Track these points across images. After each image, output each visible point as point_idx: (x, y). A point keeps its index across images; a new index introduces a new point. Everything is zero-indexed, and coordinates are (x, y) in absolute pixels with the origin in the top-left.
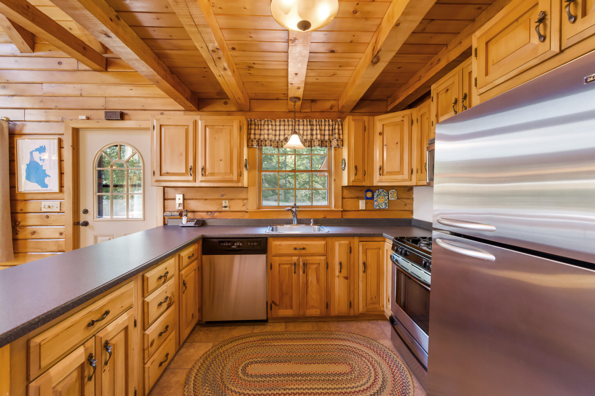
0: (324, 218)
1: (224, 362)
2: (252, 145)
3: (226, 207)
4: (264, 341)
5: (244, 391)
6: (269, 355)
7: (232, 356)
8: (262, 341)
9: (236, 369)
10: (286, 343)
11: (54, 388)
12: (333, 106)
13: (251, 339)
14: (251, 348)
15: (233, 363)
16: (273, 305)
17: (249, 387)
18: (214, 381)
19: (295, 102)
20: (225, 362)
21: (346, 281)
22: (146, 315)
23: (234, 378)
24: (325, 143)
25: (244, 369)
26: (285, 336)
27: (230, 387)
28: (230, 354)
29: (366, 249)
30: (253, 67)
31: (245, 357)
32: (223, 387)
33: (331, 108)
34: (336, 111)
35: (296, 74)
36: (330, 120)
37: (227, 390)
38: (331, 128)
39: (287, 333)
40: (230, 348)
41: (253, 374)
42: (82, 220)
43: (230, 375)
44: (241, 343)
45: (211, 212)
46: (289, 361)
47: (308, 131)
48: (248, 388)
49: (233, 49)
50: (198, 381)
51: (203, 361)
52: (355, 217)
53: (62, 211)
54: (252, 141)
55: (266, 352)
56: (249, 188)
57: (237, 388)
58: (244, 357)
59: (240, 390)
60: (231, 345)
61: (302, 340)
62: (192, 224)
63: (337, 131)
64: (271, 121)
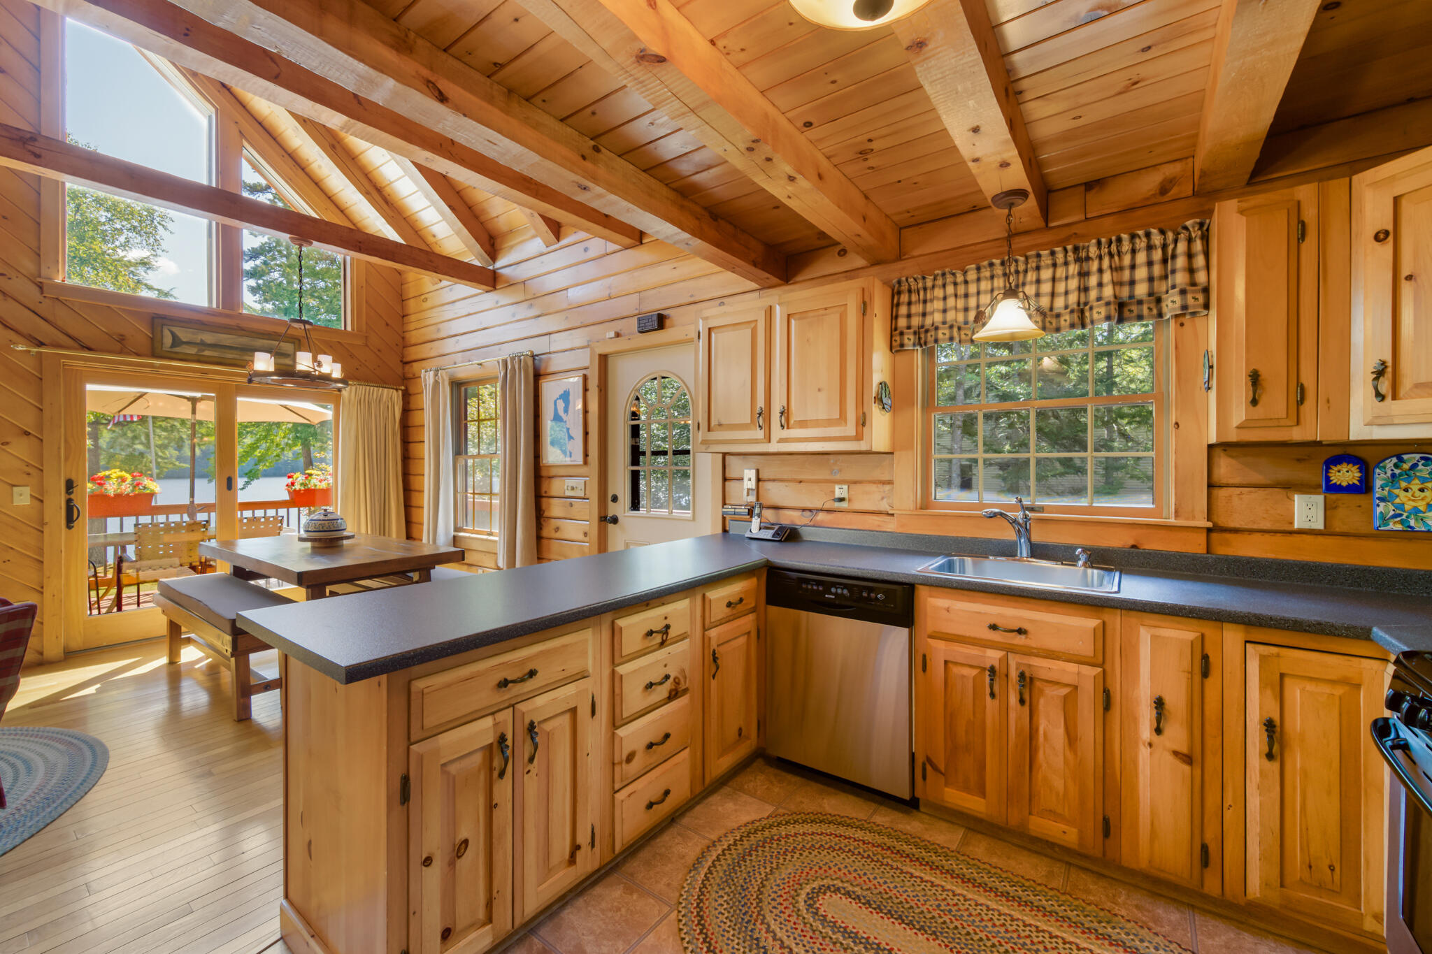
0: (1134, 546)
1: (779, 859)
2: (902, 345)
3: (841, 500)
4: (889, 852)
5: (794, 945)
6: (886, 893)
7: (801, 854)
8: (883, 849)
9: (796, 886)
10: (943, 883)
11: (444, 765)
12: (1171, 182)
13: (859, 834)
14: (849, 855)
15: (797, 870)
16: (929, 767)
17: (809, 942)
18: (744, 890)
19: (1011, 205)
20: (781, 861)
21: (1187, 768)
22: (617, 698)
23: (785, 904)
24: (1134, 308)
25: (815, 895)
26: (951, 864)
27: (769, 918)
28: (799, 847)
29: (1282, 676)
30: (872, 150)
31: (827, 869)
32: (755, 910)
33: (1163, 190)
34: (1183, 195)
35: (976, 130)
36: (1154, 231)
37: (759, 921)
38: (1157, 255)
39: (961, 858)
40: (804, 834)
41: (829, 918)
42: (610, 514)
43: (779, 893)
44: (831, 834)
45: (810, 510)
46: (934, 933)
47: (1070, 281)
48: (805, 943)
49: (808, 125)
50: (715, 874)
51: (742, 836)
52: (1271, 556)
53: (587, 496)
54: (902, 334)
55: (881, 881)
56: (896, 454)
57: (781, 928)
58: (824, 868)
59: (786, 937)
60: (808, 828)
61: (997, 896)
62: (768, 534)
63: (1181, 262)
64: (954, 274)
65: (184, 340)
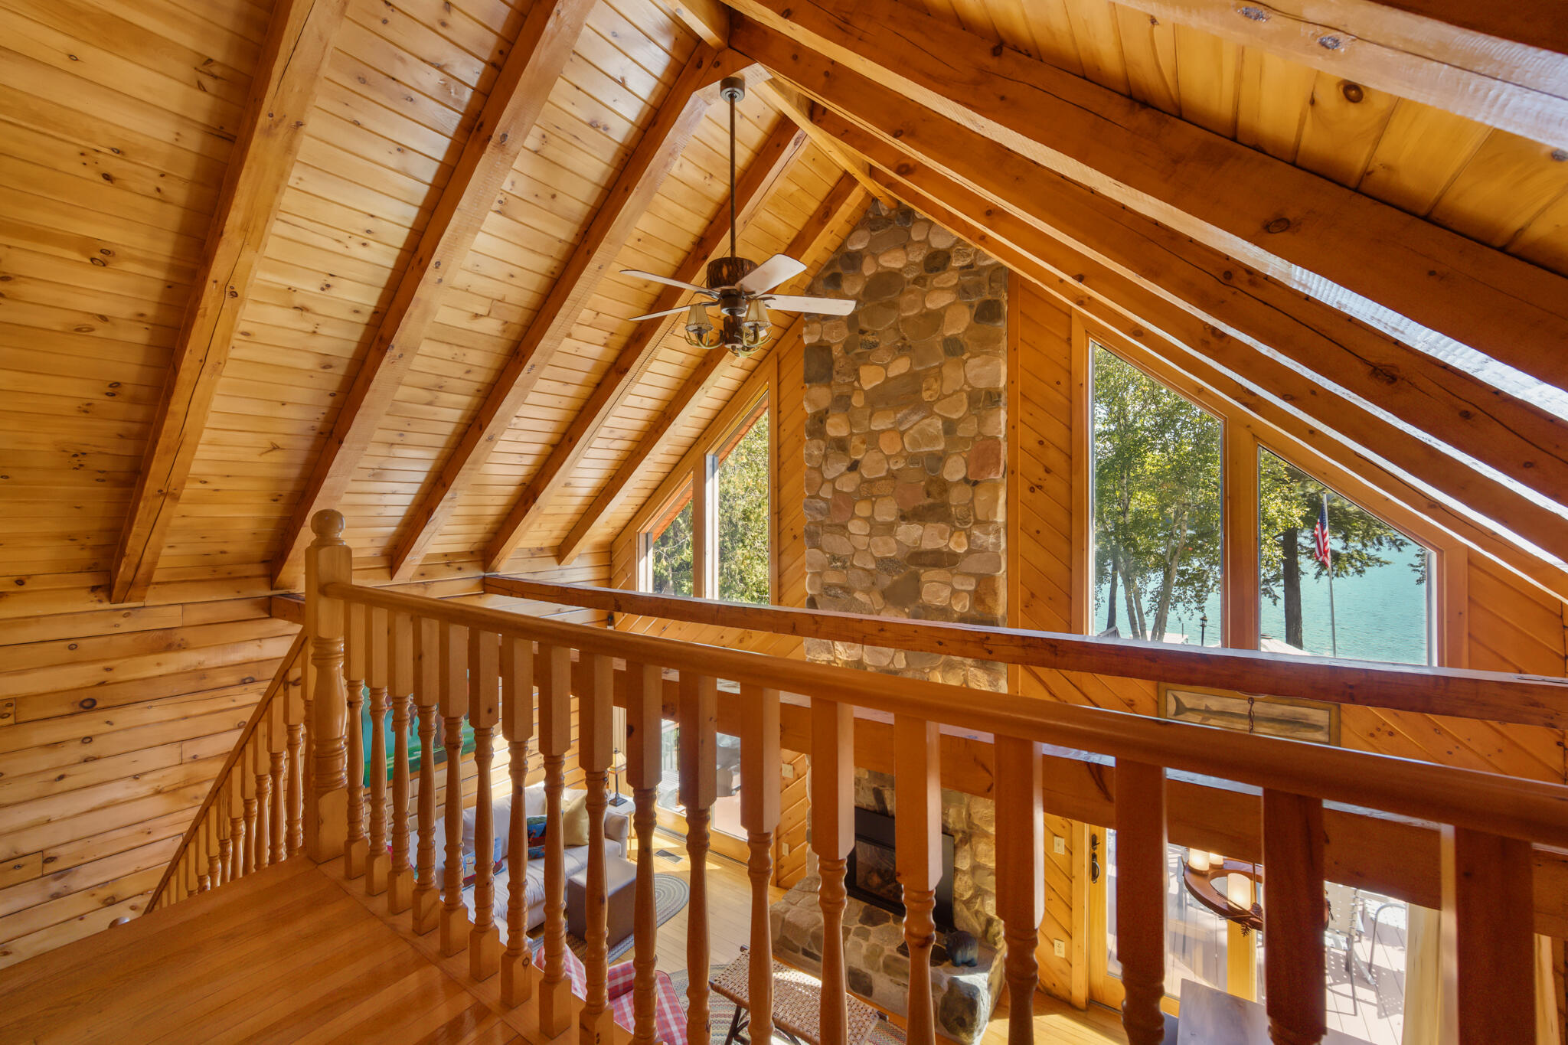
65: (1188, 706)
